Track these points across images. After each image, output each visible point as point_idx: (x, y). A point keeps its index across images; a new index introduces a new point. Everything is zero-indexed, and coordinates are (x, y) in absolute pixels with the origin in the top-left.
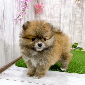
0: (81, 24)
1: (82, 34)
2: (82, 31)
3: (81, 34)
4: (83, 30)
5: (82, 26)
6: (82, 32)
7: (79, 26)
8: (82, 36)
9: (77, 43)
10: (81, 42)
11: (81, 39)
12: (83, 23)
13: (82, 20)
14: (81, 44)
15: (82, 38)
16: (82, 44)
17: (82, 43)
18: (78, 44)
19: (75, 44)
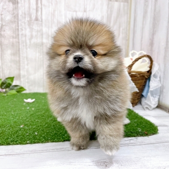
0: (15, 35)
1: (19, 57)
2: (19, 50)
3: (18, 59)
4: (21, 50)
5: (17, 40)
6: (19, 55)
7: (11, 40)
8: (20, 61)
9: (12, 76)
10: (19, 76)
11: (19, 69)
12: (18, 35)
13: (17, 27)
14: (20, 80)
15: (20, 66)
16: (22, 79)
17: (21, 77)
18: (14, 79)
19: (7, 79)
